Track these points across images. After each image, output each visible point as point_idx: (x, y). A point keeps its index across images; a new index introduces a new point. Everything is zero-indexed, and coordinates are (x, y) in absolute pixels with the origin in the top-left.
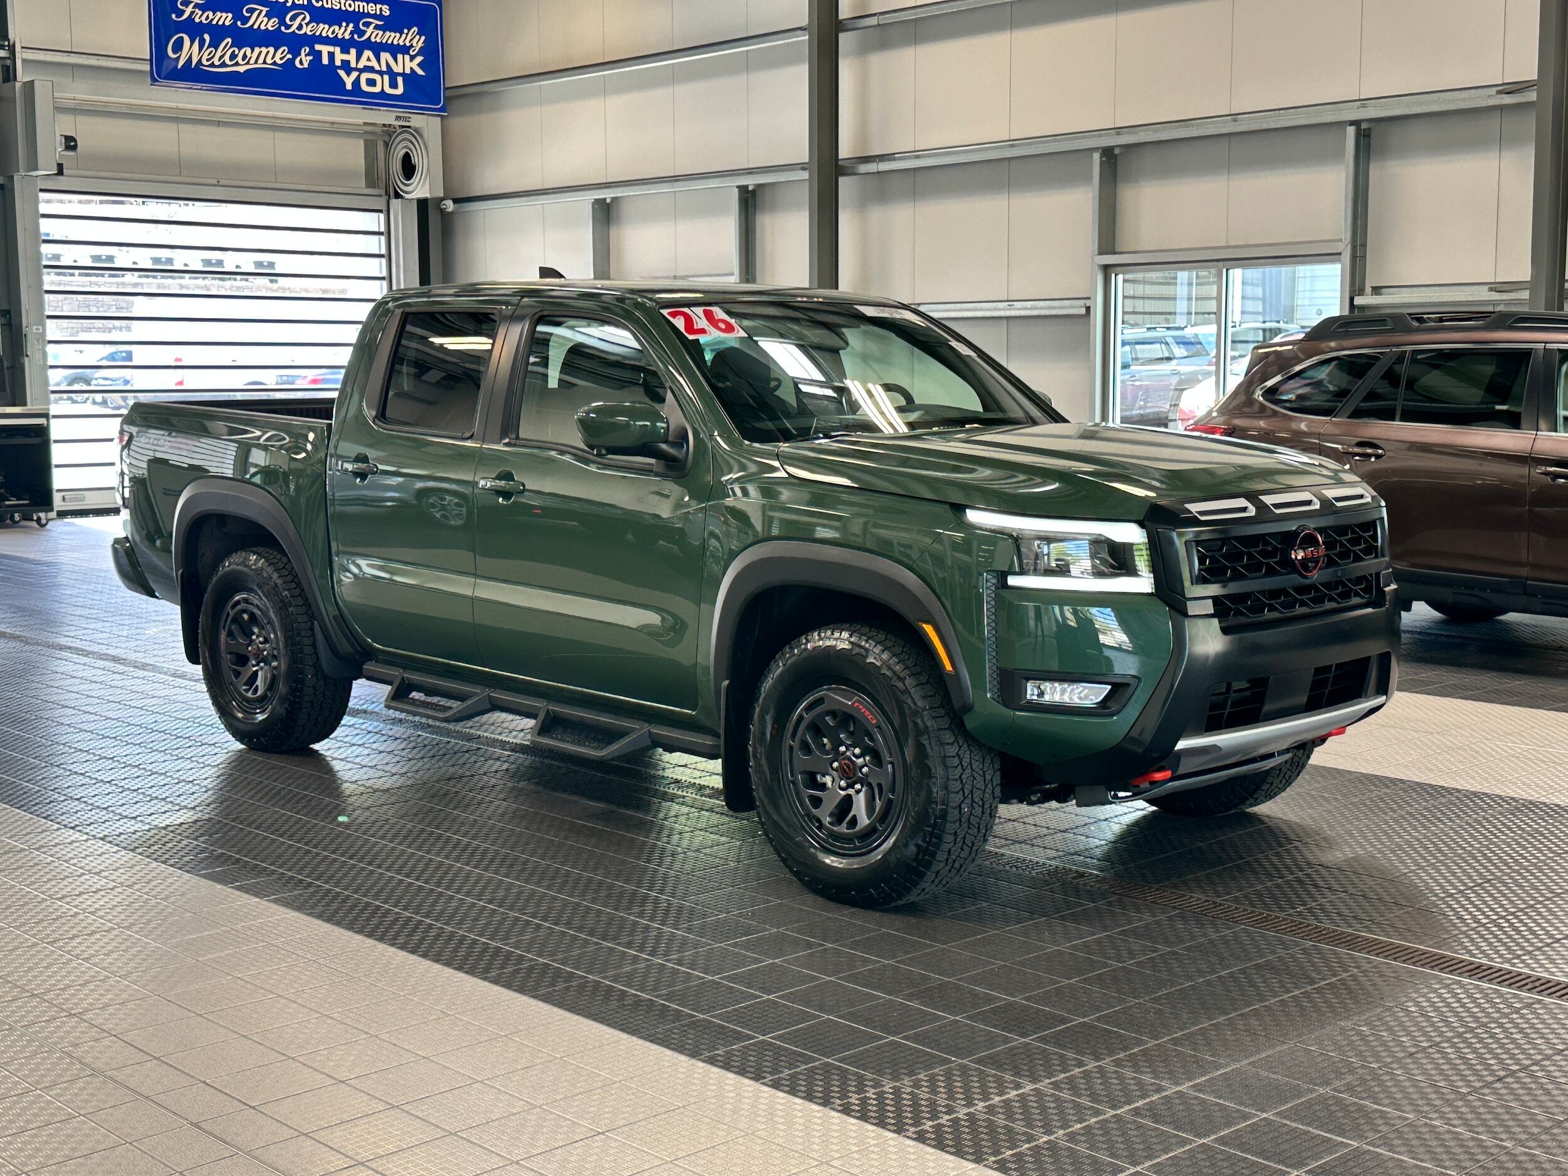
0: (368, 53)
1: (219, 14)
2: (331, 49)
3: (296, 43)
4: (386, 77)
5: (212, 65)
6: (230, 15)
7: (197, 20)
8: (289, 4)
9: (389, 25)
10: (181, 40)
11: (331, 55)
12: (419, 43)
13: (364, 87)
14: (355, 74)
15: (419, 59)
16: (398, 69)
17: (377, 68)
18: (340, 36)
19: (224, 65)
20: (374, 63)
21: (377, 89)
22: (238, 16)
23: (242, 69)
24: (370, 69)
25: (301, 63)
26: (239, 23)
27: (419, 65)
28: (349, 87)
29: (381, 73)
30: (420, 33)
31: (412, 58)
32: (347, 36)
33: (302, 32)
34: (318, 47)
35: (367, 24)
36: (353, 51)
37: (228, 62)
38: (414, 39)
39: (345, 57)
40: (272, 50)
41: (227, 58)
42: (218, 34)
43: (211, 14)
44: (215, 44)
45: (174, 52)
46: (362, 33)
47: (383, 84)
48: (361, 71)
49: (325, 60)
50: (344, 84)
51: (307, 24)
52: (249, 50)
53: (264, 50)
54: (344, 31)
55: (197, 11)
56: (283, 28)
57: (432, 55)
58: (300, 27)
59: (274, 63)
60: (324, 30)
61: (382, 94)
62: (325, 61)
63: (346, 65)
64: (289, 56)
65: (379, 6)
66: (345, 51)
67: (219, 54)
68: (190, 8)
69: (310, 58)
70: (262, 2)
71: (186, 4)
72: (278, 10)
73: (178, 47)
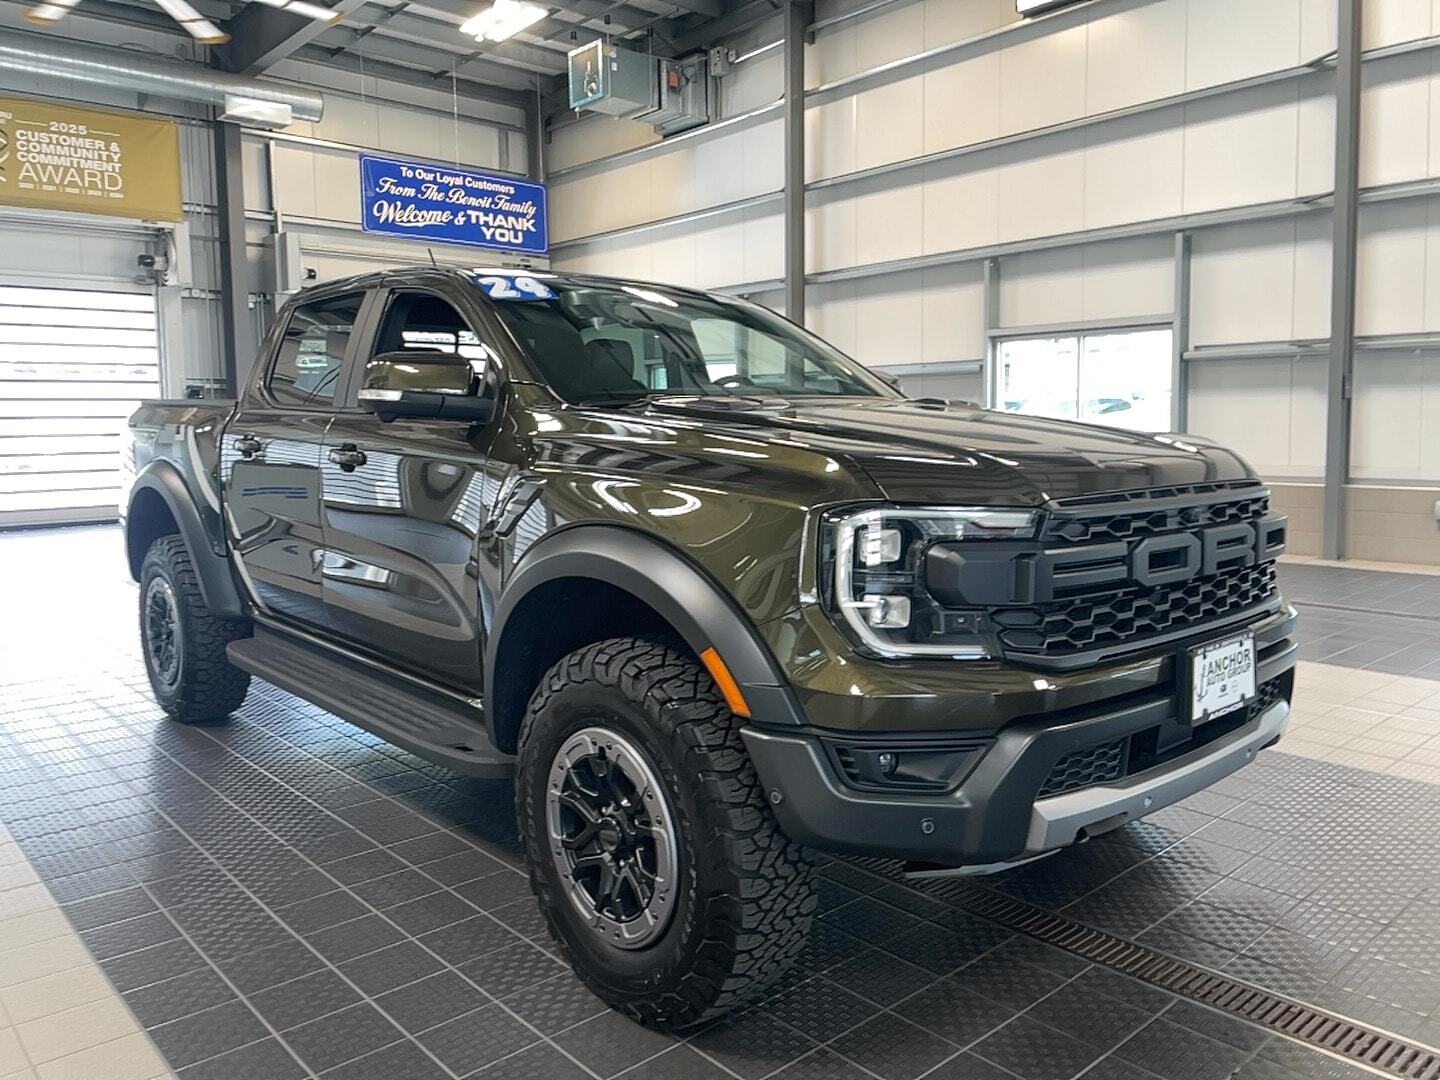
0: (500, 217)
1: (406, 189)
2: (477, 213)
3: (455, 209)
4: (512, 232)
6: (414, 190)
7: (392, 192)
8: (451, 185)
9: (513, 199)
10: (381, 205)
11: (477, 217)
12: (532, 211)
13: (498, 238)
15: (532, 221)
16: (518, 227)
17: (506, 226)
18: (483, 206)
19: (409, 221)
21: (505, 240)
22: (419, 191)
23: (420, 225)
24: (502, 227)
25: (458, 222)
26: (419, 196)
27: (533, 225)
28: (488, 237)
29: (508, 229)
30: (533, 205)
31: (528, 220)
32: (487, 206)
33: (459, 202)
34: (469, 212)
35: (500, 199)
36: (491, 215)
37: (412, 220)
38: (528, 208)
39: (486, 219)
40: (440, 213)
41: (411, 218)
42: (406, 202)
43: (401, 189)
44: (404, 208)
45: (378, 212)
46: (497, 204)
47: (509, 236)
48: (496, 228)
49: (474, 221)
50: (485, 236)
51: (462, 198)
52: (425, 213)
53: (435, 213)
54: (485, 203)
55: (392, 187)
56: (447, 200)
57: (541, 219)
58: (458, 199)
59: (442, 222)
60: (473, 201)
61: (509, 243)
63: (486, 224)
64: (451, 217)
65: (507, 188)
66: (486, 215)
67: (407, 214)
68: (388, 185)
69: (464, 219)
70: (434, 182)
71: (385, 182)
72: (444, 188)
73: (380, 209)
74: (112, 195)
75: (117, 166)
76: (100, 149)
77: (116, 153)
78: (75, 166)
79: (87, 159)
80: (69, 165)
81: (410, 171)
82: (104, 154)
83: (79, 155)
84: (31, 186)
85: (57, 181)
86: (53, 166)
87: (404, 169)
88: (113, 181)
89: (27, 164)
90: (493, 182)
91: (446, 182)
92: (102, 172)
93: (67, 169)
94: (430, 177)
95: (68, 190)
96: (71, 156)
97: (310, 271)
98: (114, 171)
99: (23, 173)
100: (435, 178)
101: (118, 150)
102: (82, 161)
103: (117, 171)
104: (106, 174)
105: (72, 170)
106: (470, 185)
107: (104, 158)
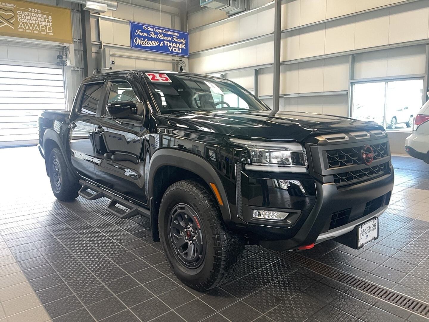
0: (174, 44)
1: (145, 34)
2: (167, 42)
3: (160, 41)
5: (143, 45)
7: (140, 35)
8: (159, 32)
9: (178, 38)
10: (137, 39)
11: (167, 44)
13: (174, 51)
14: (172, 48)
15: (184, 45)
16: (180, 47)
18: (169, 40)
19: (145, 45)
20: (175, 46)
22: (148, 34)
23: (149, 46)
24: (174, 47)
25: (161, 45)
26: (149, 36)
28: (171, 50)
29: (177, 48)
30: (185, 40)
31: (183, 45)
32: (170, 40)
33: (161, 38)
34: (164, 42)
35: (174, 37)
36: (171, 43)
38: (183, 41)
39: (170, 44)
40: (155, 42)
41: (146, 43)
42: (144, 38)
43: (143, 33)
44: (144, 40)
45: (135, 41)
46: (173, 39)
47: (177, 50)
48: (173, 47)
50: (169, 50)
51: (163, 37)
52: (151, 42)
54: (170, 39)
55: (140, 33)
56: (158, 37)
57: (187, 44)
58: (161, 37)
59: (156, 45)
60: (166, 38)
61: (177, 52)
62: (166, 45)
63: (170, 46)
64: (159, 43)
65: (177, 34)
66: (170, 43)
68: (139, 32)
69: (163, 44)
70: (153, 31)
71: (138, 31)
72: (157, 34)
73: (136, 40)
74: (49, 34)
75: (51, 24)
76: (45, 18)
77: (50, 19)
78: (37, 23)
79: (41, 21)
80: (35, 23)
81: (145, 28)
82: (47, 20)
83: (38, 20)
84: (22, 30)
85: (31, 29)
86: (30, 23)
87: (144, 27)
88: (50, 29)
89: (21, 23)
90: (172, 32)
91: (157, 31)
92: (46, 26)
93: (34, 25)
94: (152, 30)
95: (35, 32)
96: (35, 20)
97: (113, 61)
98: (50, 26)
99: (20, 26)
100: (154, 30)
101: (51, 18)
102: (39, 22)
103: (51, 25)
104: (47, 26)
105: (36, 25)
106: (165, 33)
107: (47, 21)
